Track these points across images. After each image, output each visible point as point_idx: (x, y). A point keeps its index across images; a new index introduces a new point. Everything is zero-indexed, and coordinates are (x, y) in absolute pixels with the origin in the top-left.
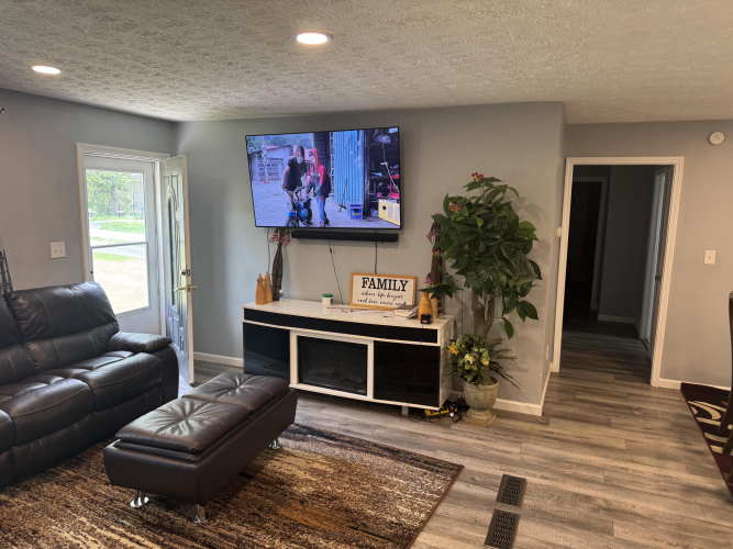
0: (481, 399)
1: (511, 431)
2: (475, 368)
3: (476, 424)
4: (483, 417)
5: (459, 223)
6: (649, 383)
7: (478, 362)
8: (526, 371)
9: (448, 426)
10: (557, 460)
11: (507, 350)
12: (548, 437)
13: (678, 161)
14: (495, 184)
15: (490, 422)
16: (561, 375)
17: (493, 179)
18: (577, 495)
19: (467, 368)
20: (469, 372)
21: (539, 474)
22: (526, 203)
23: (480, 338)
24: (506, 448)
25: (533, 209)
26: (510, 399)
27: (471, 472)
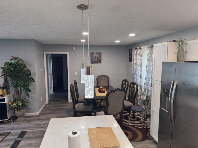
0: (20, 114)
1: (29, 120)
2: (16, 107)
3: (19, 121)
4: (21, 119)
5: (7, 69)
6: (68, 102)
7: (17, 105)
8: (33, 105)
9: (11, 124)
10: (37, 125)
11: (28, 101)
12: (38, 120)
13: (68, 53)
14: (17, 59)
15: (23, 120)
16: (49, 104)
17: (18, 58)
18: (39, 131)
19: (14, 107)
20: (15, 108)
21: (31, 129)
22: (29, 63)
23: (18, 99)
24: (25, 125)
25: (31, 65)
26: (30, 113)
27: (12, 133)
